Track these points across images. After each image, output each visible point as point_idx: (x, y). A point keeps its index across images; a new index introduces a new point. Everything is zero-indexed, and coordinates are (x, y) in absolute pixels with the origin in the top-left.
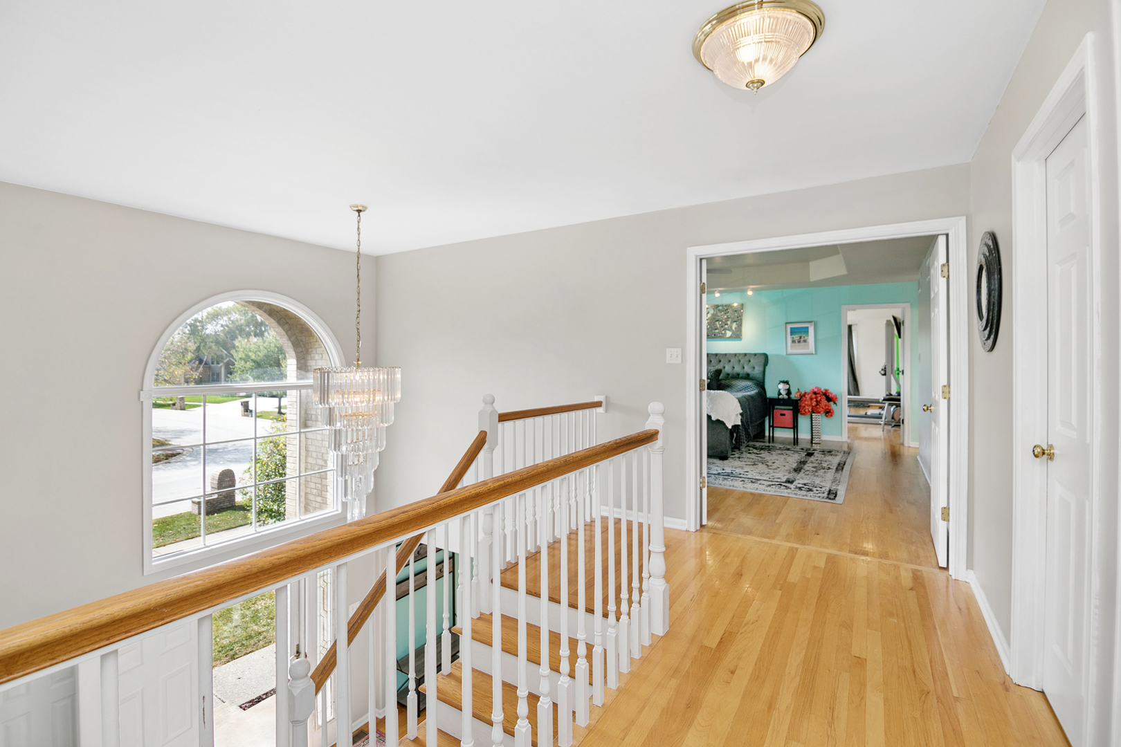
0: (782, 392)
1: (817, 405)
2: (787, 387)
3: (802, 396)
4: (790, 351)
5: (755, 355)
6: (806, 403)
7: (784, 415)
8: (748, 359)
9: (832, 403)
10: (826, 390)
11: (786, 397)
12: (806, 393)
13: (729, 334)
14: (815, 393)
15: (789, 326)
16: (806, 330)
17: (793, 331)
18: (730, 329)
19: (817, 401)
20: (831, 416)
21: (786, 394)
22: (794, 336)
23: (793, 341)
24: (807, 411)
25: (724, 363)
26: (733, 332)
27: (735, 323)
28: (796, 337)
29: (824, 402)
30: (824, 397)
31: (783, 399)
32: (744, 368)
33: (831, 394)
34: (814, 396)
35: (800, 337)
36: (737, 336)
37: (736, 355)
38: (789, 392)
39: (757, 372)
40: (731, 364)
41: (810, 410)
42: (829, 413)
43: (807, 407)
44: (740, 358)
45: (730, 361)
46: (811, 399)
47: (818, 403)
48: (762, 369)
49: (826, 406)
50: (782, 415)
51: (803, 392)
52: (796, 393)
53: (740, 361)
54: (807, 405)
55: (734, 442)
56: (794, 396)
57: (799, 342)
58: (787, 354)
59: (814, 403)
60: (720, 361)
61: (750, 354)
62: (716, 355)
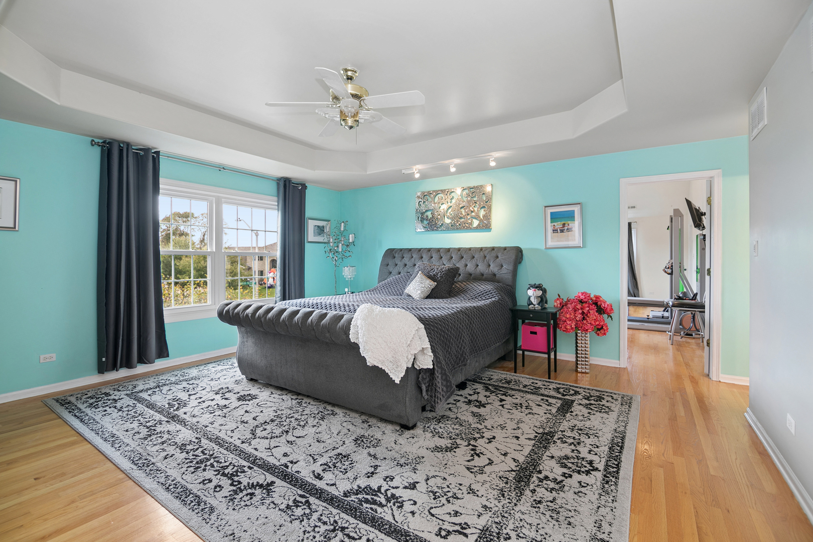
0: (532, 299)
1: (584, 319)
2: (540, 293)
3: (563, 305)
4: (550, 243)
5: (505, 249)
6: (568, 316)
7: (535, 333)
8: (495, 255)
9: (605, 316)
10: (597, 297)
11: (538, 307)
12: (568, 300)
13: (476, 223)
14: (581, 302)
15: (549, 210)
16: (570, 216)
17: (555, 217)
18: (477, 217)
19: (583, 313)
20: (605, 334)
21: (538, 304)
22: (555, 224)
23: (555, 231)
24: (568, 327)
25: (466, 260)
26: (481, 221)
27: (483, 210)
28: (558, 225)
29: (593, 314)
30: (593, 307)
31: (534, 312)
32: (489, 265)
33: (605, 302)
34: (579, 306)
35: (564, 225)
36: (485, 226)
37: (481, 249)
38: (543, 300)
39: (504, 272)
40: (474, 261)
41: (573, 326)
42: (601, 329)
43: (568, 322)
44: (486, 253)
45: (474, 257)
46: (575, 310)
47: (585, 316)
48: (511, 268)
49: (596, 320)
50: (532, 333)
51: (565, 300)
52: (555, 301)
53: (485, 257)
54: (568, 317)
55: (426, 397)
56: (552, 305)
57: (562, 231)
58: (546, 248)
59: (579, 317)
60: (462, 257)
61: (499, 248)
62: (459, 249)
